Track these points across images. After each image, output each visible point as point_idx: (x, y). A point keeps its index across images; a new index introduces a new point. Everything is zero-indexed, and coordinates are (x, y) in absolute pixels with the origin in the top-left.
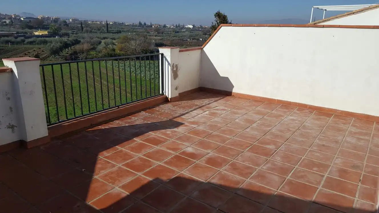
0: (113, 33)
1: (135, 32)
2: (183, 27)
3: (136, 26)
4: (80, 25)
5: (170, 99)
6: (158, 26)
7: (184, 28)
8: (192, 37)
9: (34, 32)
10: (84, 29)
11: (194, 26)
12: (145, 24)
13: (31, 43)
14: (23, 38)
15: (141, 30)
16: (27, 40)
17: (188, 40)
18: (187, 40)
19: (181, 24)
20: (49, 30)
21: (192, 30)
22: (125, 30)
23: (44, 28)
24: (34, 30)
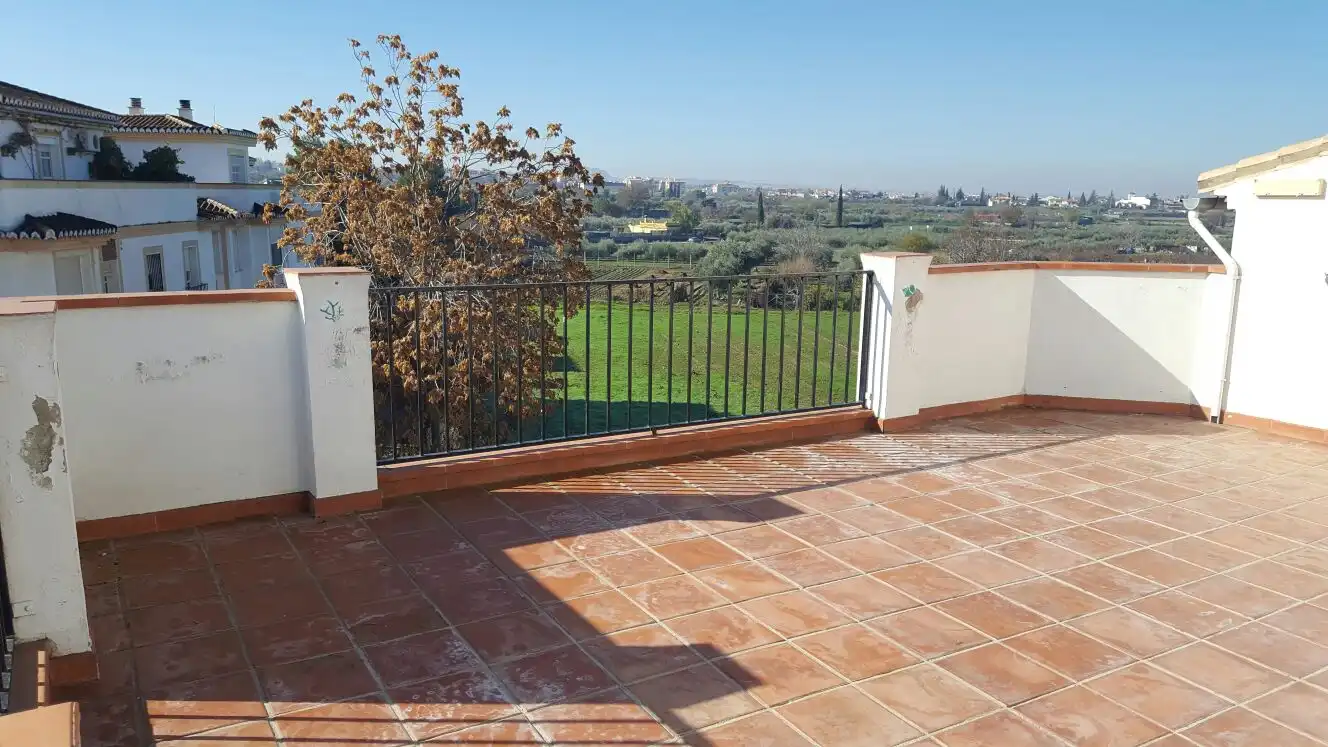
0: (858, 227)
1: (929, 222)
2: (1110, 205)
3: (927, 201)
6: (1008, 201)
7: (1113, 206)
8: (1154, 241)
9: (630, 226)
10: (768, 216)
11: (1154, 200)
12: (960, 195)
13: (630, 256)
14: (610, 241)
15: (951, 217)
16: (623, 248)
17: (1137, 250)
18: (1133, 252)
19: (1103, 193)
20: (670, 221)
21: (1147, 215)
22: (892, 216)
23: (655, 214)
24: (630, 220)
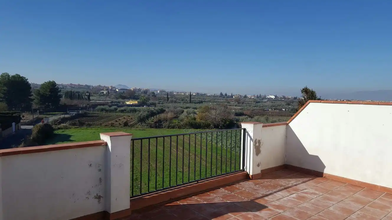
0: (195, 103)
1: (216, 102)
2: (265, 98)
3: (217, 96)
4: (166, 96)
5: (252, 176)
6: (238, 97)
7: (266, 98)
8: (274, 107)
9: (126, 102)
10: (170, 100)
11: (276, 96)
12: (226, 95)
13: (122, 111)
14: (115, 107)
15: (222, 101)
16: (119, 109)
17: (269, 110)
18: (268, 110)
19: (263, 94)
20: (139, 100)
21: (273, 100)
22: (206, 100)
23: (135, 98)
24: (126, 100)
